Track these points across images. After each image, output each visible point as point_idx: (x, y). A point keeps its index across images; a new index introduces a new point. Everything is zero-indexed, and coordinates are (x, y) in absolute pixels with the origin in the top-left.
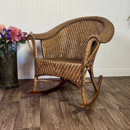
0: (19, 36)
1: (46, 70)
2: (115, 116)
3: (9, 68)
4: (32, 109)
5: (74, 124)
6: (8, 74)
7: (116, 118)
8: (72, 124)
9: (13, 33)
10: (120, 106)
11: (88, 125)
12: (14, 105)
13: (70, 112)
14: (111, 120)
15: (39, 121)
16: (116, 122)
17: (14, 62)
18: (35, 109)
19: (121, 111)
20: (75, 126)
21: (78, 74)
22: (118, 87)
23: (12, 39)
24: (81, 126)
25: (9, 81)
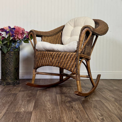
0: (22, 34)
1: (43, 60)
2: (109, 105)
3: (11, 64)
4: (28, 98)
5: (67, 110)
6: (9, 70)
7: (110, 107)
8: (65, 110)
9: (17, 31)
10: (115, 99)
11: (81, 111)
12: (11, 96)
13: (65, 102)
14: (105, 108)
15: (33, 107)
16: (110, 110)
17: (16, 58)
18: (31, 99)
19: (117, 102)
20: (67, 111)
21: (73, 62)
22: (116, 86)
23: (16, 37)
24: (73, 111)
25: (10, 77)
